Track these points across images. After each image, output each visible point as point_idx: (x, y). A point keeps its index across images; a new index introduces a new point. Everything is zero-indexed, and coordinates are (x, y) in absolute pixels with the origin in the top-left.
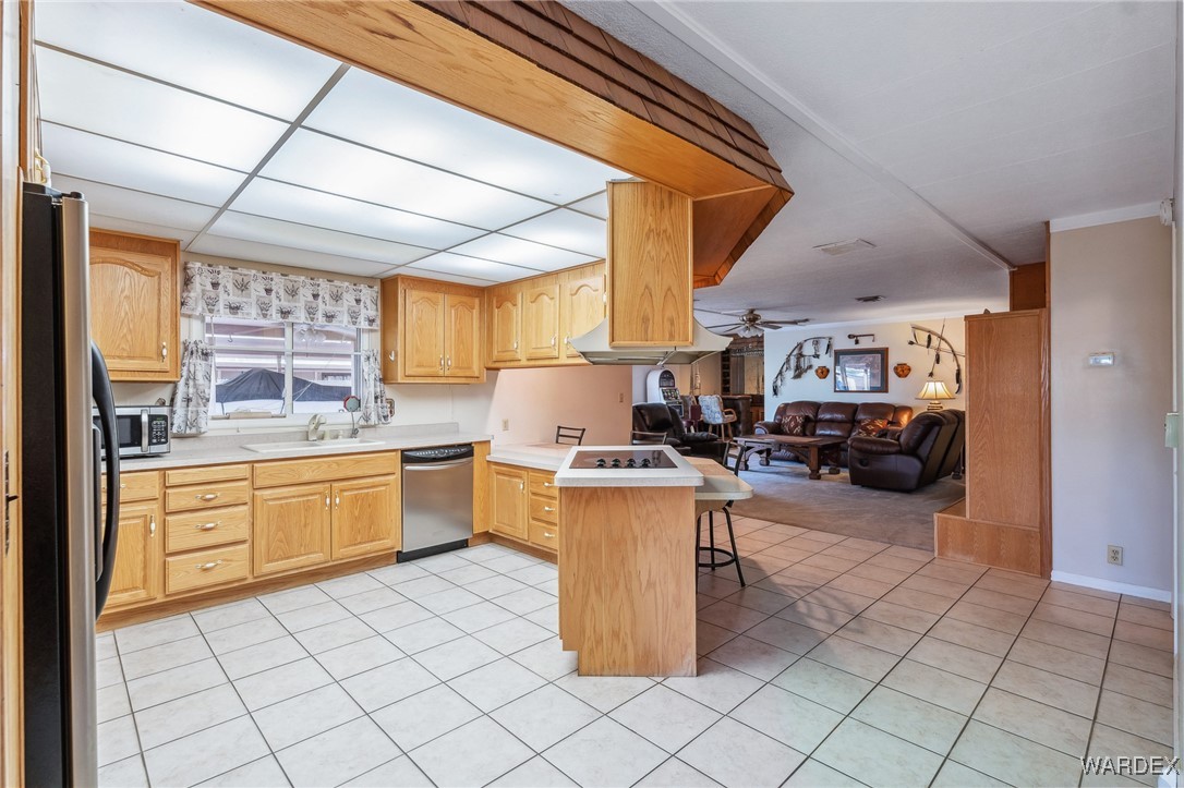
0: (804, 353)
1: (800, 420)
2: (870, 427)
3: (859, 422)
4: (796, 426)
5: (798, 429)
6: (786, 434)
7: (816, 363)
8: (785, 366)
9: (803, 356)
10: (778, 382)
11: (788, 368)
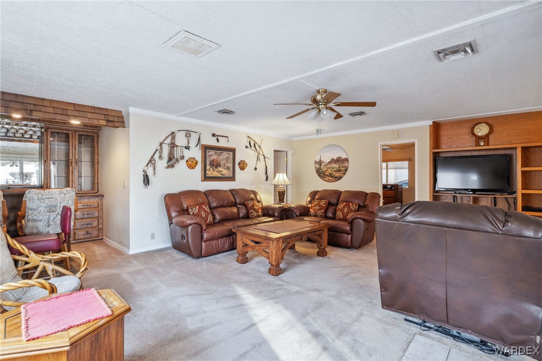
0: (177, 143)
1: (207, 209)
2: (256, 208)
3: (242, 204)
4: (207, 214)
5: (210, 217)
8: (157, 154)
9: (177, 146)
10: (150, 171)
11: (160, 157)
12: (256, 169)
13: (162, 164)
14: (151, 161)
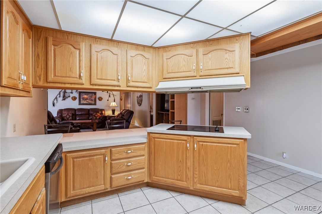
0: (66, 92)
1: (71, 115)
2: (96, 116)
3: (92, 114)
4: (70, 117)
5: (71, 118)
6: (65, 120)
7: (72, 95)
8: (58, 96)
9: (67, 92)
10: (55, 101)
11: (59, 97)
12: (108, 100)
13: (60, 99)
14: (56, 98)
